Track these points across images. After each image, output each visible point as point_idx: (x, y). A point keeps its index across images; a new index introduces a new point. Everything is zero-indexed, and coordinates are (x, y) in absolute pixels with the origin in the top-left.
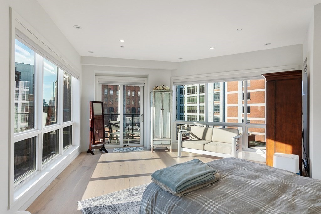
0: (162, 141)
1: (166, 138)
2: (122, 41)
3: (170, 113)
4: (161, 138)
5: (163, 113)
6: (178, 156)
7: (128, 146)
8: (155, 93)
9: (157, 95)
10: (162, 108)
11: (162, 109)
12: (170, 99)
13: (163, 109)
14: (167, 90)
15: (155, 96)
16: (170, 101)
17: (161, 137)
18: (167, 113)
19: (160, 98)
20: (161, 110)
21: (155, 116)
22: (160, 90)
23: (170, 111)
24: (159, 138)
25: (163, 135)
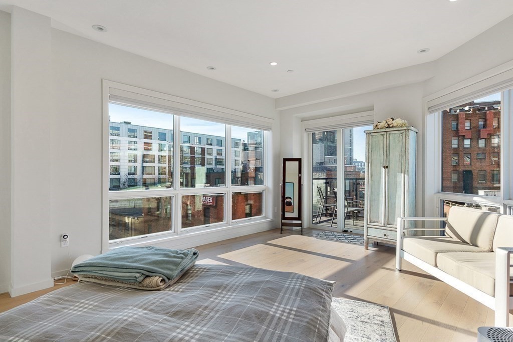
0: (386, 232)
1: (393, 226)
2: (274, 64)
3: (402, 175)
4: (383, 225)
5: (388, 175)
6: (397, 267)
7: (351, 231)
8: (370, 136)
9: (375, 140)
10: (385, 165)
11: (384, 167)
12: (404, 145)
13: (387, 167)
14: (396, 127)
15: (370, 143)
16: (404, 149)
17: (383, 222)
18: (398, 174)
19: (382, 145)
20: (384, 169)
21: (371, 180)
22: (383, 128)
23: (403, 170)
24: (379, 224)
25: (388, 219)
